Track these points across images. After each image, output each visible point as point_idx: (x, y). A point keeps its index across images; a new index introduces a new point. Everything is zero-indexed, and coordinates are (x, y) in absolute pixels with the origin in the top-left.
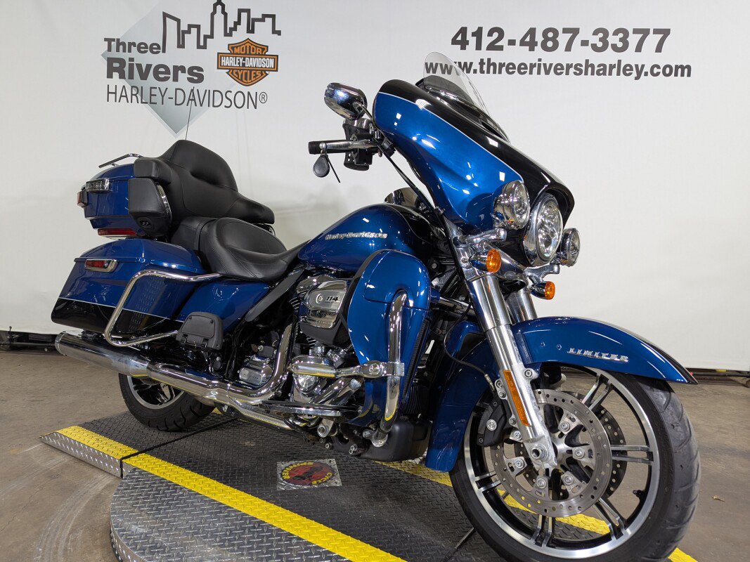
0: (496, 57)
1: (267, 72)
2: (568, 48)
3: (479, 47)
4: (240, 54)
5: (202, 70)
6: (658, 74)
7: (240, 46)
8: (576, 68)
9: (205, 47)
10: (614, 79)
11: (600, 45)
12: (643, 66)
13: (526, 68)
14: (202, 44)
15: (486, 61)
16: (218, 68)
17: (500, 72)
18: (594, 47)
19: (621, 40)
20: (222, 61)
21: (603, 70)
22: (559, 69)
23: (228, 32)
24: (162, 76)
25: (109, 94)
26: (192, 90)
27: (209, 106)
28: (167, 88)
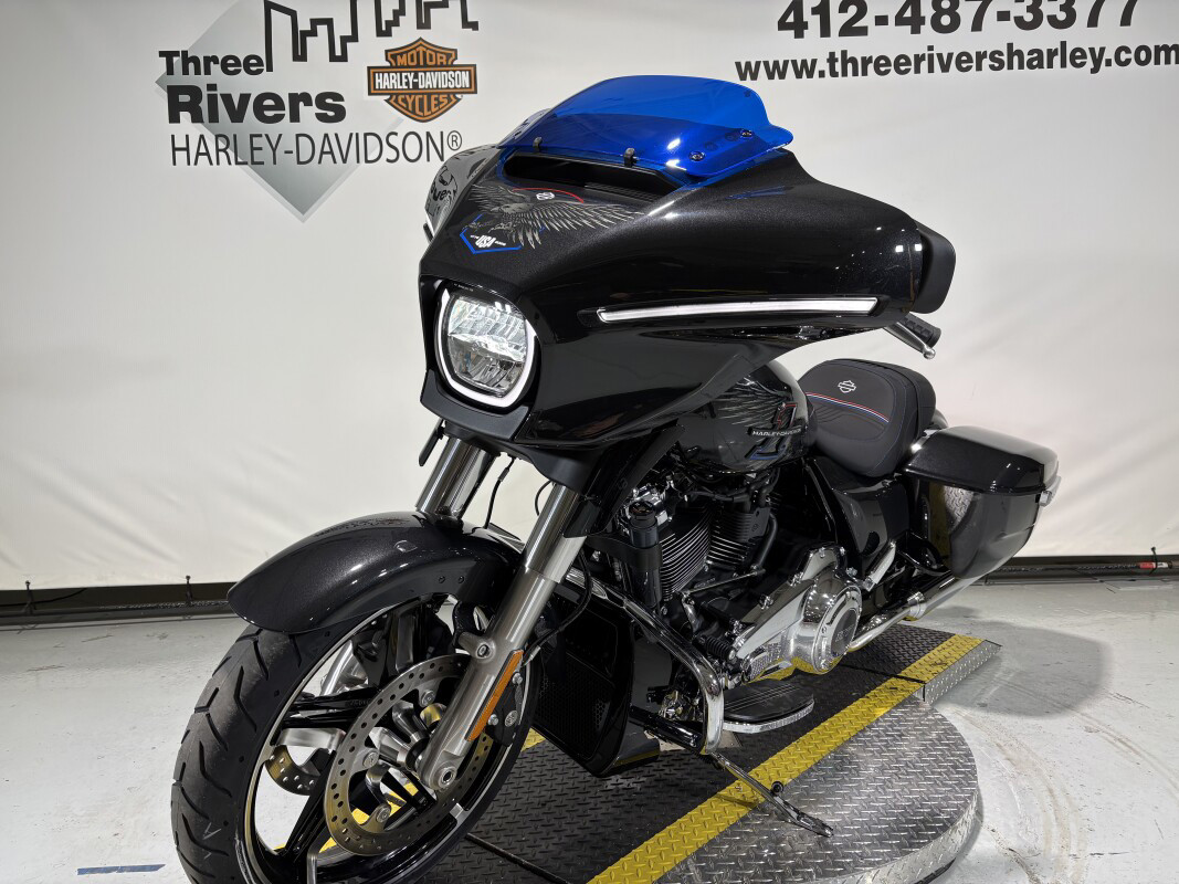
0: (857, 47)
1: (459, 96)
2: (977, 25)
3: (825, 31)
4: (408, 66)
5: (341, 99)
6: (1128, 62)
7: (407, 52)
8: (992, 57)
9: (344, 58)
10: (1057, 73)
11: (1029, 17)
12: (1102, 50)
13: (908, 62)
14: (338, 52)
15: (838, 55)
16: (370, 94)
17: (865, 73)
18: (1020, 22)
19: (1062, 8)
20: (377, 81)
21: (1038, 59)
22: (965, 62)
23: (384, 28)
24: (269, 113)
25: (177, 152)
26: (326, 136)
27: (358, 162)
28: (280, 135)
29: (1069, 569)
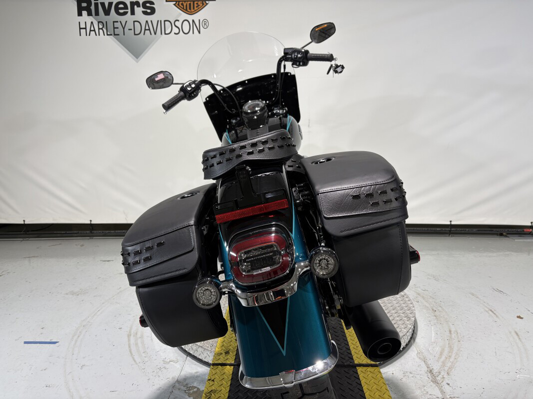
24: (121, 11)
25: (81, 30)
26: (147, 22)
27: (161, 34)
28: (126, 22)
29: (489, 231)
